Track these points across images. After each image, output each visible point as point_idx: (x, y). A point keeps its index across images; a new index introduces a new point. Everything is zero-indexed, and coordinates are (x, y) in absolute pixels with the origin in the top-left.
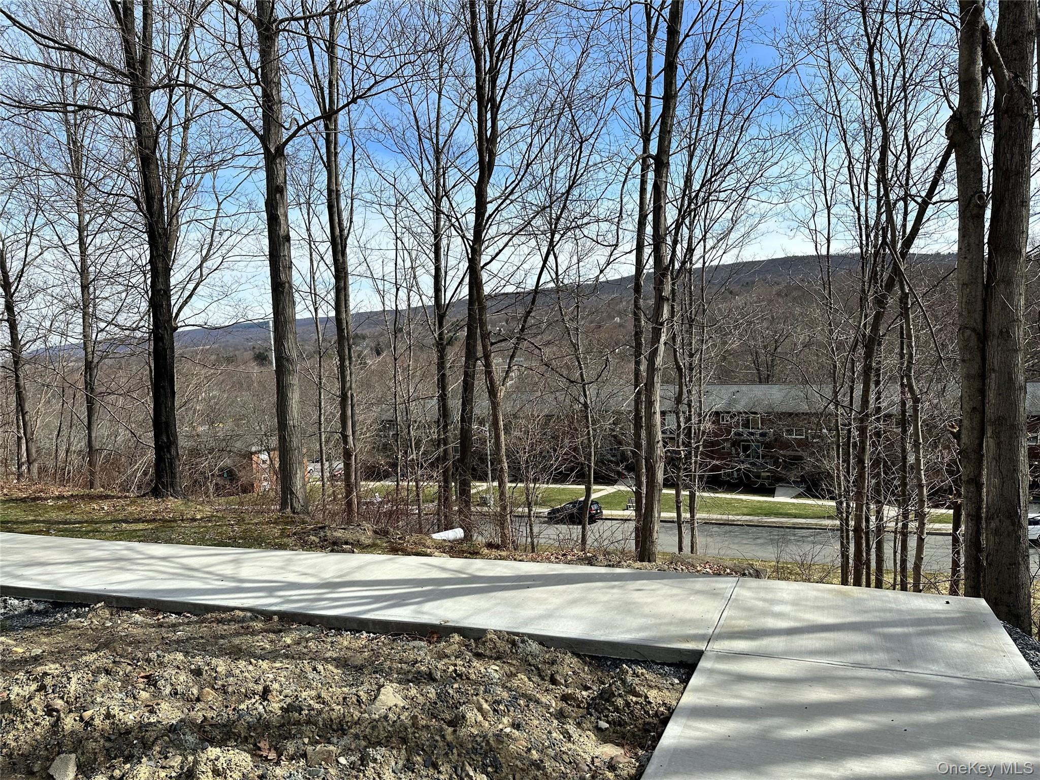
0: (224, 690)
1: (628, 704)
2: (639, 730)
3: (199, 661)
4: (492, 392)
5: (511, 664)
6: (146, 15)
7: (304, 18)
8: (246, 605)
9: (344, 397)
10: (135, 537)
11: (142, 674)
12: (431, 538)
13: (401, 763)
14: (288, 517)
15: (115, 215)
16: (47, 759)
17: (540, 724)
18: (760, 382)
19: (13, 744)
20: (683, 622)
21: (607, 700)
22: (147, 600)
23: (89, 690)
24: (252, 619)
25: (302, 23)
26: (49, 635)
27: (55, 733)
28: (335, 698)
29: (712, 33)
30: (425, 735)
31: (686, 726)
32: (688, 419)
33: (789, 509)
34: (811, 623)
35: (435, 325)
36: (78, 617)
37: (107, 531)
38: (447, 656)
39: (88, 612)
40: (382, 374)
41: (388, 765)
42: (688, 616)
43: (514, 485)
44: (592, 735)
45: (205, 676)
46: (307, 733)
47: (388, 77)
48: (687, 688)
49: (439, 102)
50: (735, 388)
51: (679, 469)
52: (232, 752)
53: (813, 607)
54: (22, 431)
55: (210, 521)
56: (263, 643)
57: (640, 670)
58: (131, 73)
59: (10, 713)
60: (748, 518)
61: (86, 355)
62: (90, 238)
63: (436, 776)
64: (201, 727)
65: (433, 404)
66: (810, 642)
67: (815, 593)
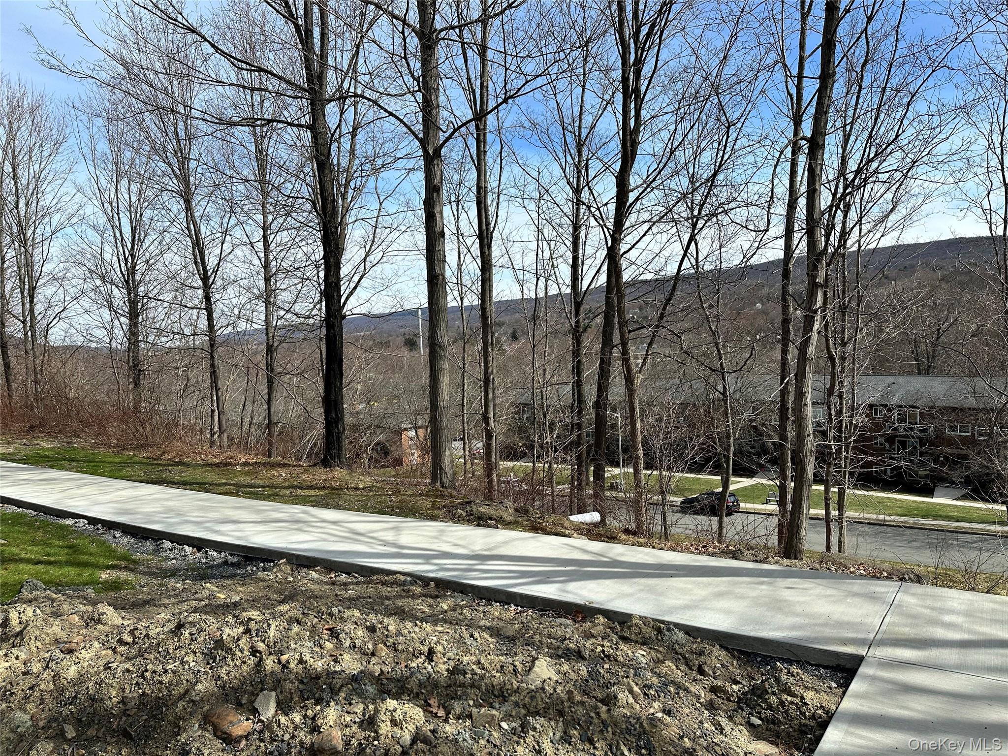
0: (394, 647)
1: (782, 703)
2: (795, 731)
3: (372, 619)
4: (629, 379)
5: (657, 651)
6: (323, 35)
7: (459, 27)
8: (406, 570)
9: (487, 381)
10: (308, 502)
11: (327, 627)
12: (569, 520)
13: (558, 735)
14: (437, 491)
15: (294, 215)
16: (252, 694)
17: (691, 713)
18: (919, 373)
19: (226, 678)
20: (840, 624)
21: (760, 697)
22: (321, 559)
23: (285, 637)
24: (412, 584)
25: (457, 30)
26: (243, 585)
27: (258, 672)
28: (493, 665)
29: (874, 5)
30: (581, 711)
31: (847, 733)
32: (839, 413)
33: (951, 511)
34: (989, 638)
35: (571, 313)
36: (264, 571)
37: (284, 495)
38: (593, 636)
39: (273, 567)
40: (518, 359)
41: (547, 735)
42: (846, 619)
43: (649, 472)
44: (745, 731)
45: (378, 634)
46: (472, 696)
47: (538, 76)
48: (847, 693)
49: (582, 96)
50: (891, 379)
51: (829, 464)
52: (407, 705)
53: (991, 620)
54: (215, 405)
55: (371, 491)
56: (422, 606)
57: (795, 669)
58: (311, 88)
59: (222, 650)
60: (902, 518)
61: (268, 339)
62: (272, 236)
63: (592, 751)
64: (378, 680)
65: (567, 390)
66: (988, 657)
67: (992, 605)
